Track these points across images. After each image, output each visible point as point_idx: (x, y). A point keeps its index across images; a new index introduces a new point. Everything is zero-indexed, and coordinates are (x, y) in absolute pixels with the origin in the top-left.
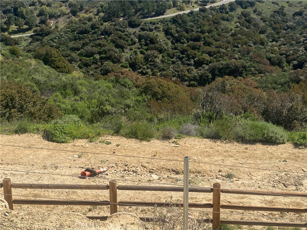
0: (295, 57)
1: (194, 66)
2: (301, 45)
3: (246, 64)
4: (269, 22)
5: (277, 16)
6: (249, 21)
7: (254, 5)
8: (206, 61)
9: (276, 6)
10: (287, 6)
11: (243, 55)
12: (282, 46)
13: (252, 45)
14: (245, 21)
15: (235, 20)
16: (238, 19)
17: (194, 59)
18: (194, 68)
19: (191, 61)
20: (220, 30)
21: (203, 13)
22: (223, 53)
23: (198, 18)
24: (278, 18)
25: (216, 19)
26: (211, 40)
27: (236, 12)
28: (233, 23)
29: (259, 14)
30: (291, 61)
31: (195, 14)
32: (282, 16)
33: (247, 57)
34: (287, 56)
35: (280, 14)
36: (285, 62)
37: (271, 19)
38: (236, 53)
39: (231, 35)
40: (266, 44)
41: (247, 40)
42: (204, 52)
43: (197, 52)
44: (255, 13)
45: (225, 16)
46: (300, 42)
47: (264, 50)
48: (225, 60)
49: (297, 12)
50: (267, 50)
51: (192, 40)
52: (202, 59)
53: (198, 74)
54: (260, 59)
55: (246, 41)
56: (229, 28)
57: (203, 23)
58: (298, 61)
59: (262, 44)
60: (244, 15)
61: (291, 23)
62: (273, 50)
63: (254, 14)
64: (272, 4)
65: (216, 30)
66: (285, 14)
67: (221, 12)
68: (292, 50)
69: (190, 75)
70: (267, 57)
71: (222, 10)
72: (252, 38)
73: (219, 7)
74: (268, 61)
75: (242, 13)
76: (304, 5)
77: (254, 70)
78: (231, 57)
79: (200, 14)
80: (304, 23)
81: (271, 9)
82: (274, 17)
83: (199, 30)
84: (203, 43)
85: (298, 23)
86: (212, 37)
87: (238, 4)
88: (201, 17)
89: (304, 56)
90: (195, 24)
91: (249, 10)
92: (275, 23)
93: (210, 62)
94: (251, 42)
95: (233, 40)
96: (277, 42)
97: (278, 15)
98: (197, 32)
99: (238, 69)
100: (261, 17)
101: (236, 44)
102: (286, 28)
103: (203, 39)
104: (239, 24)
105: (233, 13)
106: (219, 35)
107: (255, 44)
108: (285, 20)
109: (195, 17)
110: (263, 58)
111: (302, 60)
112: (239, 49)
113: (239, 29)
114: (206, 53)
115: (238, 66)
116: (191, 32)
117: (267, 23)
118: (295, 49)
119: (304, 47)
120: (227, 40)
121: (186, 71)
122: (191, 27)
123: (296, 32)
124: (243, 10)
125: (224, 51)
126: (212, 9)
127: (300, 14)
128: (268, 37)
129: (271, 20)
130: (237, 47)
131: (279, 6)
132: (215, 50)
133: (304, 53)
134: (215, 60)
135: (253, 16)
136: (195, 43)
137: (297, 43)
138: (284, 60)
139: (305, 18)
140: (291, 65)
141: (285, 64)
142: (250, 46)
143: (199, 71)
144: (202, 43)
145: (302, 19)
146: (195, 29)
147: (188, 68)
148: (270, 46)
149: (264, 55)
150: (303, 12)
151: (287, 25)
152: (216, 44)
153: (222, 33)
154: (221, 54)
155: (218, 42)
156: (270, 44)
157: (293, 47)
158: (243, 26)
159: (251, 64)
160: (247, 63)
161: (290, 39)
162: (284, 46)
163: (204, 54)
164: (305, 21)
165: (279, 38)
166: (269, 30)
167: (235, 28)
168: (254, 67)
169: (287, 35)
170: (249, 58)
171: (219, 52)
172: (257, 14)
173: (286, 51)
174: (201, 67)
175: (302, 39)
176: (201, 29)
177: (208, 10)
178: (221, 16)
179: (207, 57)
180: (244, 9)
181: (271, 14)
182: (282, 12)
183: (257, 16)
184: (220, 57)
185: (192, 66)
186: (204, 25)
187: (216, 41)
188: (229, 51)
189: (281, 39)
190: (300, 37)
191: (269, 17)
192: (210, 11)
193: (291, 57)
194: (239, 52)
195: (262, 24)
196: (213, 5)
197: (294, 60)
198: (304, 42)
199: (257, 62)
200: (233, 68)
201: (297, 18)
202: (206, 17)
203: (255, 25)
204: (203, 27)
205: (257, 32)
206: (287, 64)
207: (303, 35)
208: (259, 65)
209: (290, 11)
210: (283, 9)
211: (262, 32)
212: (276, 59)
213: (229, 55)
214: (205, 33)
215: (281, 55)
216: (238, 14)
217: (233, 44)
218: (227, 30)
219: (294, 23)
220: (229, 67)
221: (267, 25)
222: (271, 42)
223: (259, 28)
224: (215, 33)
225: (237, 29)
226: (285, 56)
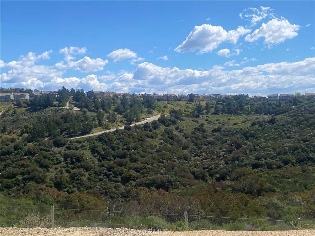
0: (217, 170)
1: (121, 183)
2: (222, 159)
3: (172, 179)
4: (191, 138)
5: (197, 133)
6: (171, 138)
7: (176, 124)
8: (133, 177)
9: (196, 123)
10: (206, 124)
11: (168, 170)
12: (204, 160)
13: (176, 160)
14: (168, 138)
15: (159, 137)
16: (162, 136)
17: (121, 175)
18: (121, 184)
19: (118, 178)
20: (145, 147)
21: (128, 132)
22: (149, 168)
23: (124, 136)
24: (198, 135)
25: (141, 137)
26: (137, 157)
27: (159, 129)
28: (157, 140)
29: (181, 131)
30: (214, 174)
31: (121, 132)
32: (202, 133)
33: (172, 172)
34: (210, 170)
35: (200, 131)
36: (208, 176)
37: (192, 135)
38: (162, 169)
39: (156, 152)
40: (189, 159)
41: (171, 155)
42: (130, 168)
43: (124, 169)
44: (178, 130)
45: (149, 134)
46: (220, 156)
47: (187, 165)
48: (151, 175)
49: (216, 128)
50: (190, 165)
51: (118, 157)
52: (129, 175)
53: (125, 190)
54: (185, 173)
55: (170, 157)
56: (154, 145)
57: (129, 141)
58: (220, 174)
59: (186, 159)
60: (167, 132)
61: (211, 139)
62: (196, 164)
63: (176, 131)
64: (192, 122)
65: (141, 147)
66: (205, 130)
67: (145, 130)
68: (213, 164)
69: (117, 192)
70: (191, 171)
71: (146, 128)
72: (176, 154)
73: (143, 126)
74: (192, 175)
75: (165, 131)
76: (221, 122)
77: (180, 184)
78: (157, 172)
79: (125, 132)
80: (222, 138)
81: (192, 127)
82: (195, 134)
83: (125, 147)
84: (130, 160)
85: (218, 139)
86: (138, 153)
87: (161, 122)
88: (126, 135)
89: (225, 170)
90: (121, 141)
91: (171, 128)
92: (196, 140)
93: (137, 178)
94: (175, 157)
95: (158, 156)
96: (199, 157)
97: (198, 131)
98: (123, 149)
99: (165, 184)
100: (183, 134)
101: (161, 160)
102: (207, 143)
103: (129, 156)
104: (162, 140)
105: (156, 131)
106: (145, 152)
107: (179, 159)
108: (205, 136)
109: (120, 135)
110: (188, 172)
111: (223, 173)
112: (164, 164)
113: (163, 145)
114: (132, 169)
115: (164, 181)
116: (117, 149)
117: (189, 139)
118: (216, 163)
119: (224, 161)
120: (152, 156)
121: (114, 188)
122: (116, 145)
123: (216, 147)
124: (166, 128)
125: (149, 166)
126: (136, 127)
127: (218, 130)
128: (190, 152)
129: (193, 137)
130: (162, 162)
131: (199, 123)
132: (142, 166)
133: (225, 166)
134: (142, 176)
135: (176, 133)
136: (122, 159)
137: (217, 157)
138: (207, 173)
139: (223, 134)
140: (214, 178)
141: (208, 177)
142: (174, 161)
143: (126, 188)
144: (128, 159)
145: (220, 135)
146: (121, 146)
147: (115, 185)
148: (193, 161)
149: (188, 169)
150: (221, 128)
151: (207, 140)
152: (142, 160)
153: (147, 150)
154: (147, 169)
155: (144, 158)
156: (193, 159)
157: (214, 161)
158: (166, 142)
159: (176, 179)
160: (172, 177)
161: (211, 153)
162: (206, 161)
163: (130, 171)
164: (223, 137)
165: (201, 153)
166: (192, 146)
167: (159, 144)
168: (179, 181)
169: (208, 150)
170: (174, 173)
171: (145, 168)
172: (179, 132)
173: (208, 165)
174: (128, 183)
175: (222, 154)
176: (127, 147)
177: (133, 128)
178: (145, 134)
179: (134, 173)
180: (166, 126)
181: (192, 131)
182: (202, 129)
183: (180, 133)
184: (147, 172)
185: (119, 182)
186: (130, 142)
187: (142, 157)
188: (155, 167)
189: (202, 154)
190: (219, 152)
191: (190, 133)
192: (135, 129)
193: (213, 171)
194: (165, 167)
195: (184, 141)
196: (137, 124)
197: (217, 173)
198: (223, 156)
199: (182, 176)
200: (159, 183)
201: (216, 134)
202: (131, 135)
203: (178, 142)
204: (129, 144)
205: (180, 148)
206: (210, 178)
207: (223, 149)
208: (184, 179)
209: (210, 128)
210: (203, 126)
211: (185, 148)
212: (199, 173)
213: (155, 171)
214: (131, 150)
215: (204, 169)
216: (161, 132)
217: (158, 160)
218: (151, 147)
219: (213, 139)
220: (156, 183)
221: (189, 141)
222: (193, 157)
223: (181, 144)
224: (140, 150)
225: (161, 145)
226: (207, 170)
